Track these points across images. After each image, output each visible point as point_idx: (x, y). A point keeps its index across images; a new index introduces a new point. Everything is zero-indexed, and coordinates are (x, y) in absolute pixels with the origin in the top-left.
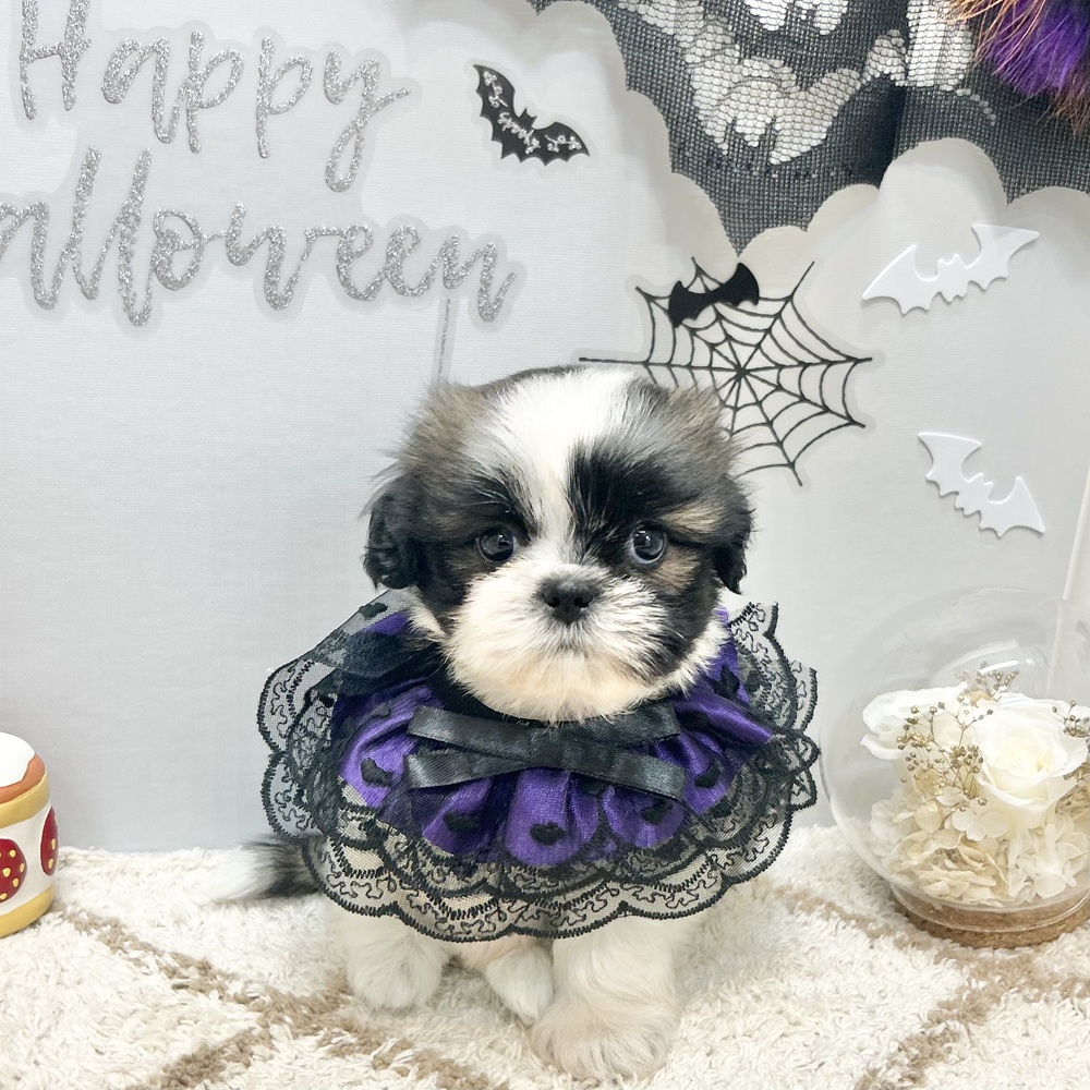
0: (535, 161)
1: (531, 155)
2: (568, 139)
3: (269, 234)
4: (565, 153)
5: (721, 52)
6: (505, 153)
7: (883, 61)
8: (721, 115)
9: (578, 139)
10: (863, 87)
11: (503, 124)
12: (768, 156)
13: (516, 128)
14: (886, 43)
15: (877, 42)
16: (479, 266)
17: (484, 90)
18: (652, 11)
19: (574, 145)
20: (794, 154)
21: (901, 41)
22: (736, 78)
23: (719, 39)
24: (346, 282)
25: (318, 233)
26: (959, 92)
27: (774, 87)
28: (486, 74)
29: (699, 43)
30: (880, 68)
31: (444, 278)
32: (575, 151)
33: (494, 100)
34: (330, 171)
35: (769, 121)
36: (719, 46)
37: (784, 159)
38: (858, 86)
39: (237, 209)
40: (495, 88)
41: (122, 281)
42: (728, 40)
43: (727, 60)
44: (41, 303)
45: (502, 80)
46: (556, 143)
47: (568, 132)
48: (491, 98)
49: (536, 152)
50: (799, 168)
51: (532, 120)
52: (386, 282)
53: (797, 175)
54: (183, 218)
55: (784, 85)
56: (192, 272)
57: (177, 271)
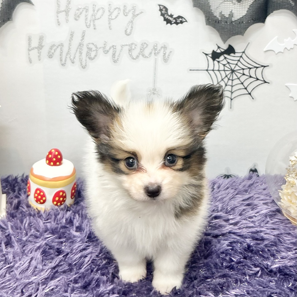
0: (175, 25)
1: (173, 23)
2: (182, 19)
4: (182, 22)
6: (167, 23)
9: (185, 19)
11: (166, 17)
16: (163, 50)
22: (221, 2)
24: (131, 56)
25: (124, 45)
27: (231, 3)
28: (161, 6)
31: (155, 53)
32: (184, 22)
34: (126, 31)
35: (231, 11)
37: (236, 19)
39: (105, 41)
40: (163, 9)
41: (80, 59)
44: (62, 65)
45: (165, 7)
46: (179, 20)
47: (182, 17)
48: (163, 12)
49: (175, 23)
51: (173, 15)
52: (141, 56)
53: (240, 23)
54: (93, 44)
55: (234, 2)
56: (95, 56)
57: (92, 56)
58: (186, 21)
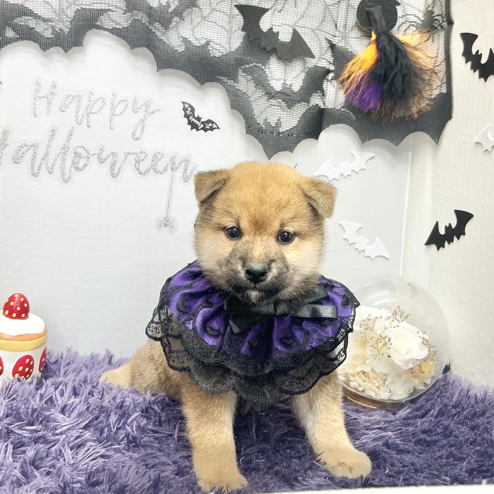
1: (200, 129)
2: (213, 125)
3: (112, 154)
4: (212, 129)
5: (262, 97)
6: (192, 129)
7: (316, 100)
8: (262, 117)
9: (216, 124)
10: (309, 108)
11: (191, 120)
12: (279, 129)
13: (195, 121)
14: (316, 94)
15: (313, 94)
16: (183, 164)
17: (185, 109)
18: (238, 85)
19: (215, 126)
20: (288, 129)
21: (321, 94)
22: (267, 105)
23: (261, 93)
24: (138, 169)
25: (129, 153)
26: (342, 110)
27: (279, 108)
28: (185, 104)
29: (254, 95)
30: (315, 102)
31: (172, 168)
32: (215, 128)
33: (188, 113)
34: (134, 134)
35: (278, 118)
36: (261, 96)
37: (284, 130)
38: (308, 108)
39: (102, 146)
40: (188, 109)
41: (62, 168)
42: (264, 94)
43: (264, 100)
44: (34, 175)
45: (190, 106)
46: (208, 126)
47: (213, 122)
48: (187, 112)
49: (202, 129)
50: (289, 133)
51: (201, 118)
52: (151, 169)
53: (289, 135)
54: (84, 148)
55: (283, 107)
56: (86, 165)
57: (81, 165)
58: (218, 128)
